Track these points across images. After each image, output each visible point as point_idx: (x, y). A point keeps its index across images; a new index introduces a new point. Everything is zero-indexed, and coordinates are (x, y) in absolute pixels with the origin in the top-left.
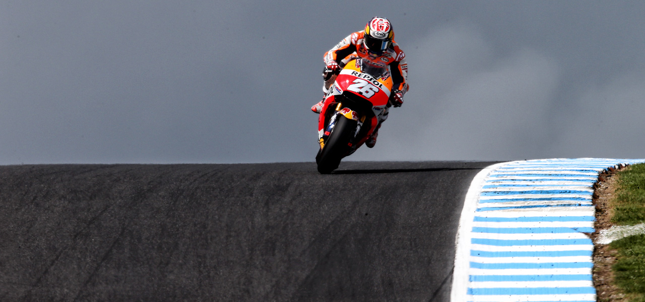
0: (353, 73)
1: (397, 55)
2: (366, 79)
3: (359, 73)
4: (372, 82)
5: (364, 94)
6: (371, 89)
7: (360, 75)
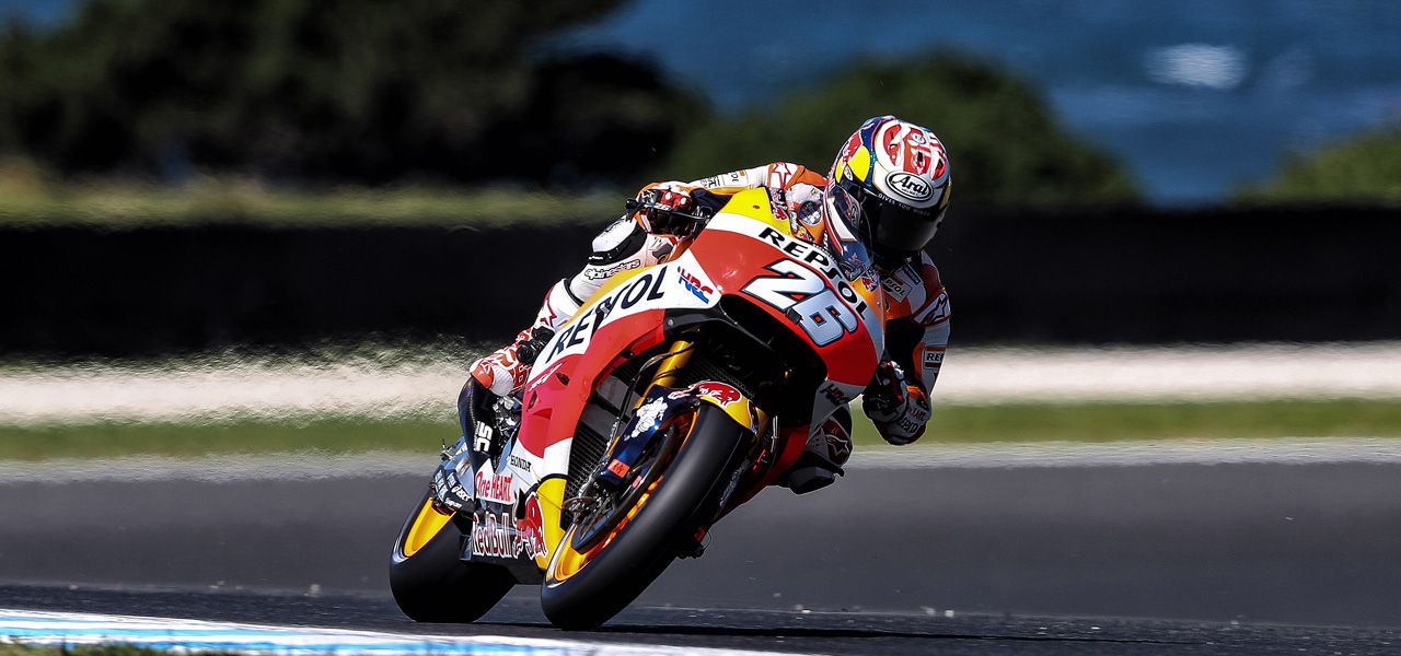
0: (767, 232)
1: (929, 300)
2: (814, 264)
3: (789, 240)
4: (834, 282)
5: (807, 323)
6: (832, 310)
7: (791, 247)
